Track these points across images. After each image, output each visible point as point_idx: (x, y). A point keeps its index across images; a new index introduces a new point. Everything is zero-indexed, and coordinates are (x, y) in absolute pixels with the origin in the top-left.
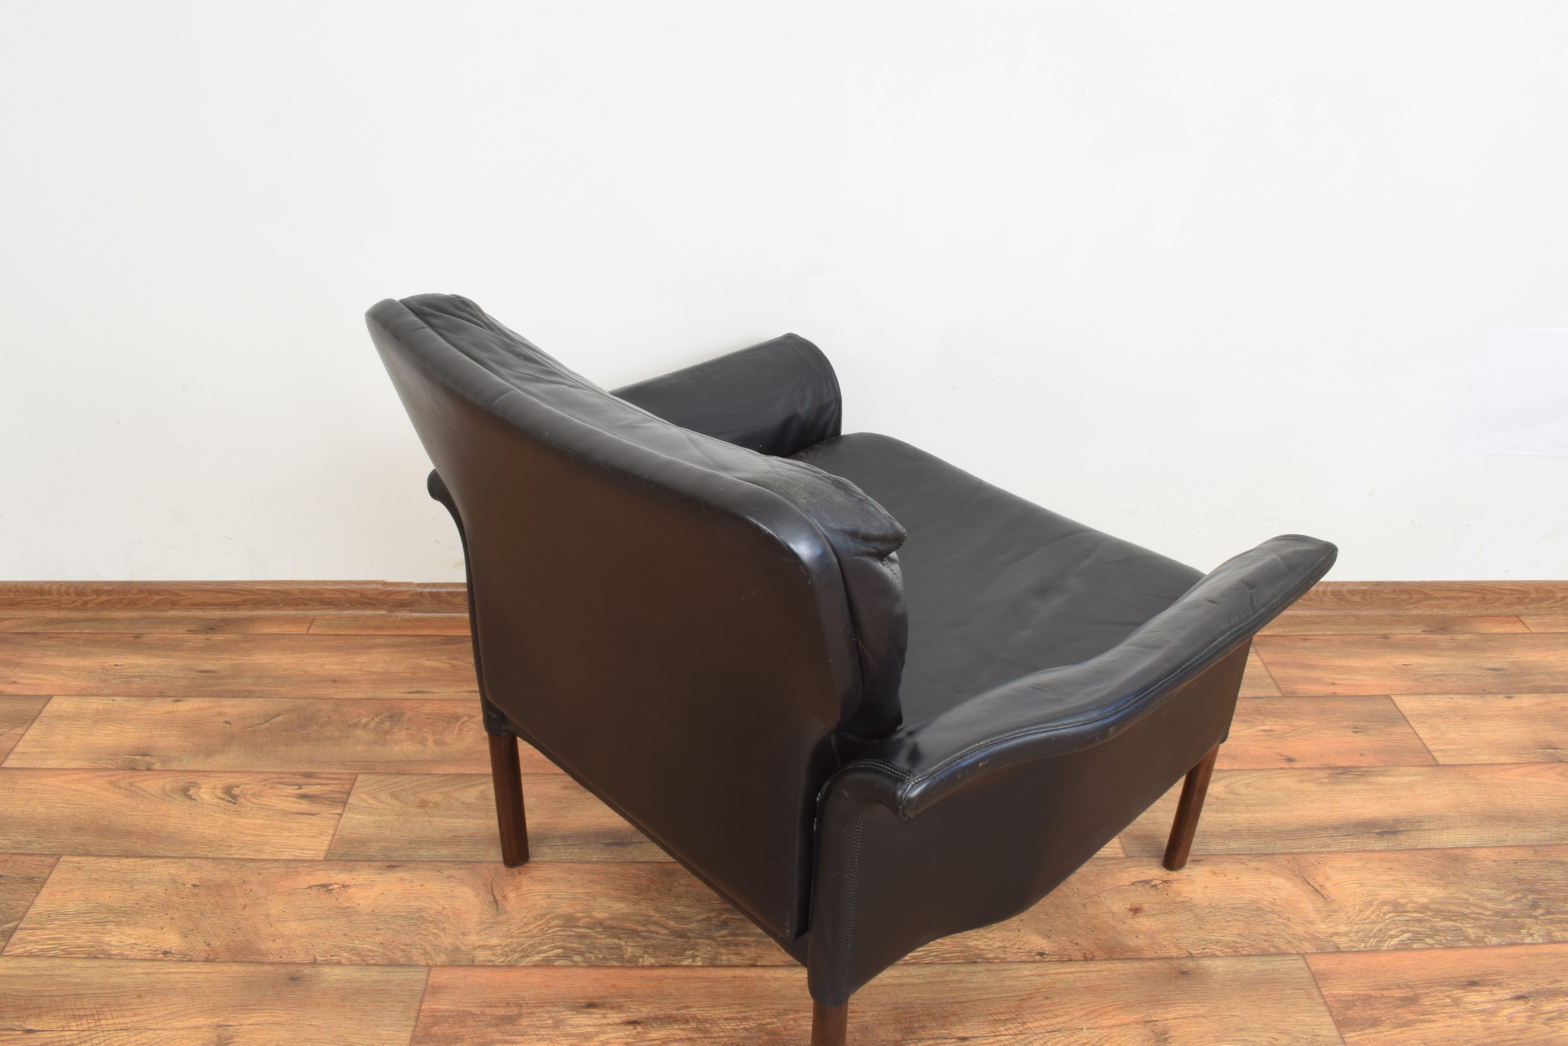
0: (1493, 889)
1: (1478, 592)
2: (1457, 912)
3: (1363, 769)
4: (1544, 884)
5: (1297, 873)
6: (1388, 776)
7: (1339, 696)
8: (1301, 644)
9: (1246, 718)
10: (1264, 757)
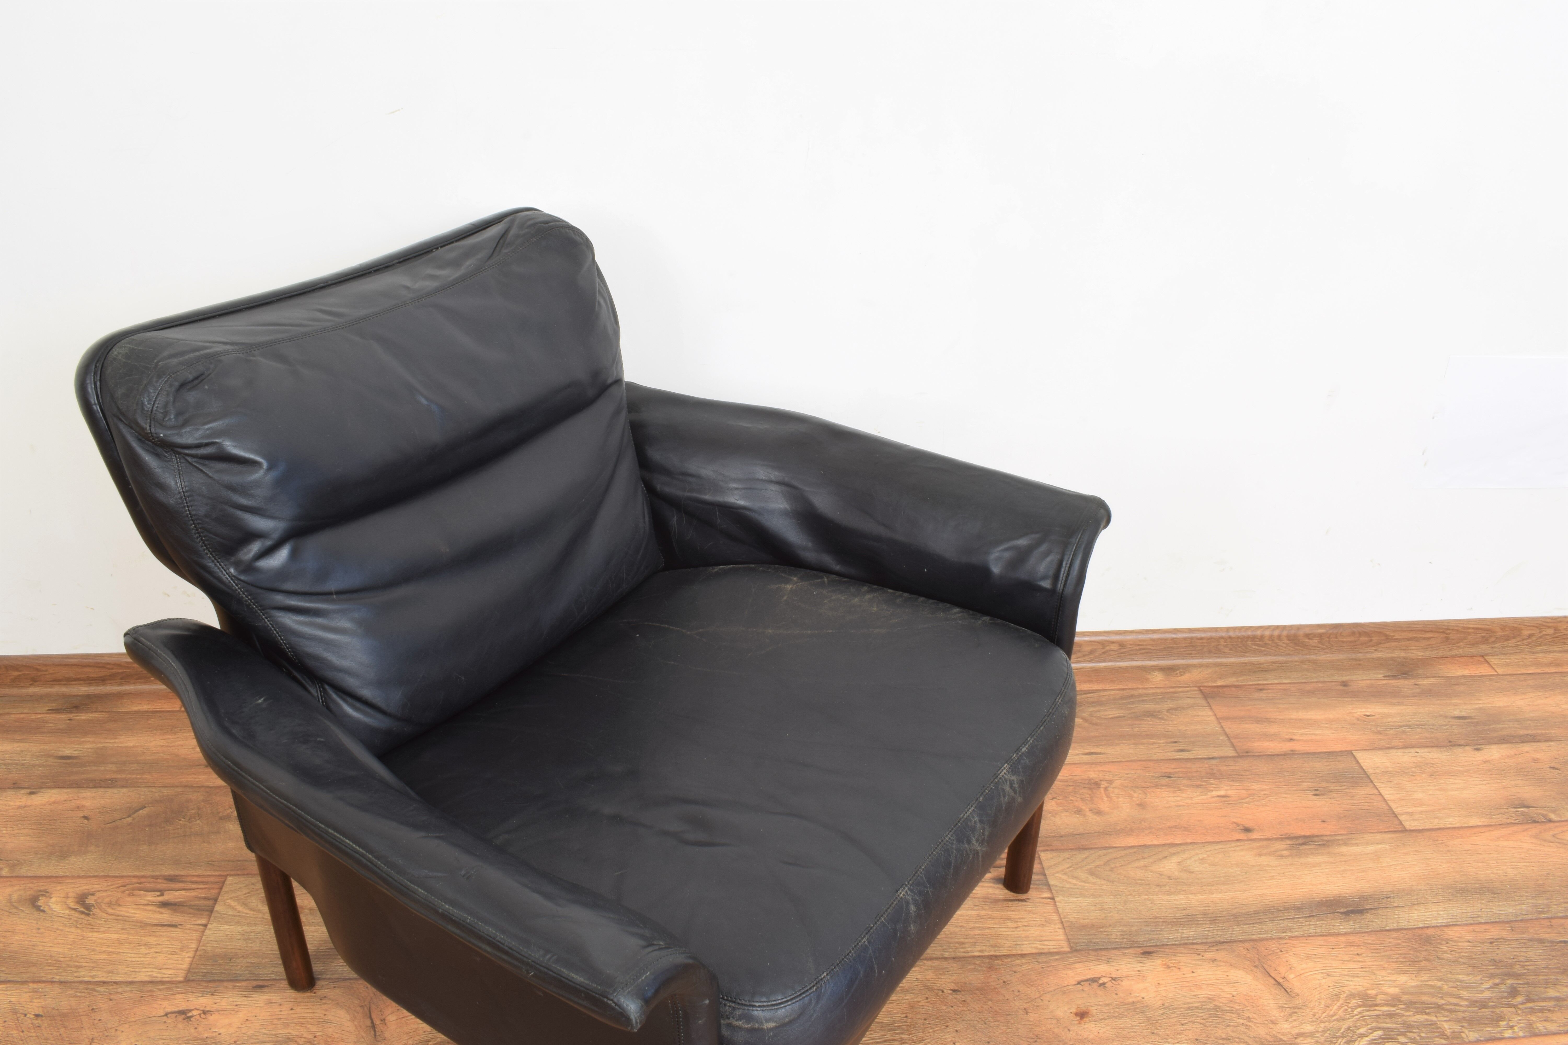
0: (1469, 974)
1: (1441, 632)
2: (1431, 1004)
3: (1325, 838)
4: (1523, 966)
5: (1257, 963)
6: (1352, 845)
7: (1297, 754)
8: (1256, 695)
9: (1199, 782)
10: (1219, 827)
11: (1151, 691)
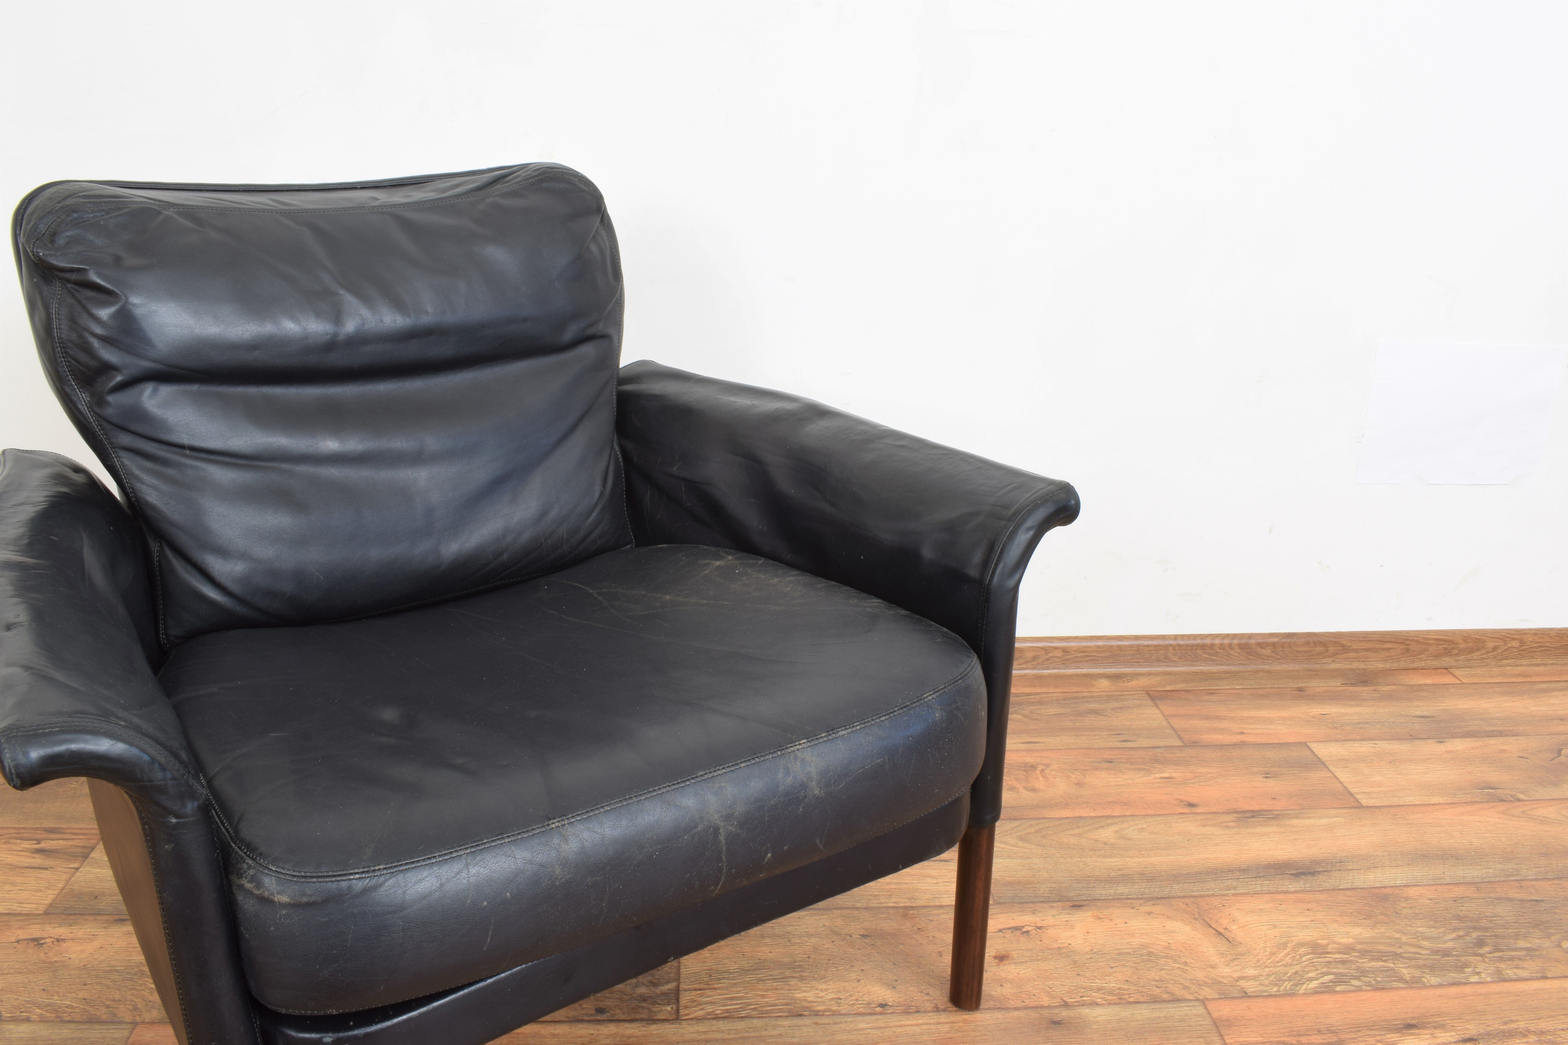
0: (1430, 927)
1: (1400, 643)
2: (1389, 952)
3: (1275, 813)
4: (1490, 921)
5: (1197, 916)
6: (1304, 818)
7: (1248, 744)
8: (1207, 698)
9: (1142, 767)
10: (1161, 802)
11: (1097, 694)
